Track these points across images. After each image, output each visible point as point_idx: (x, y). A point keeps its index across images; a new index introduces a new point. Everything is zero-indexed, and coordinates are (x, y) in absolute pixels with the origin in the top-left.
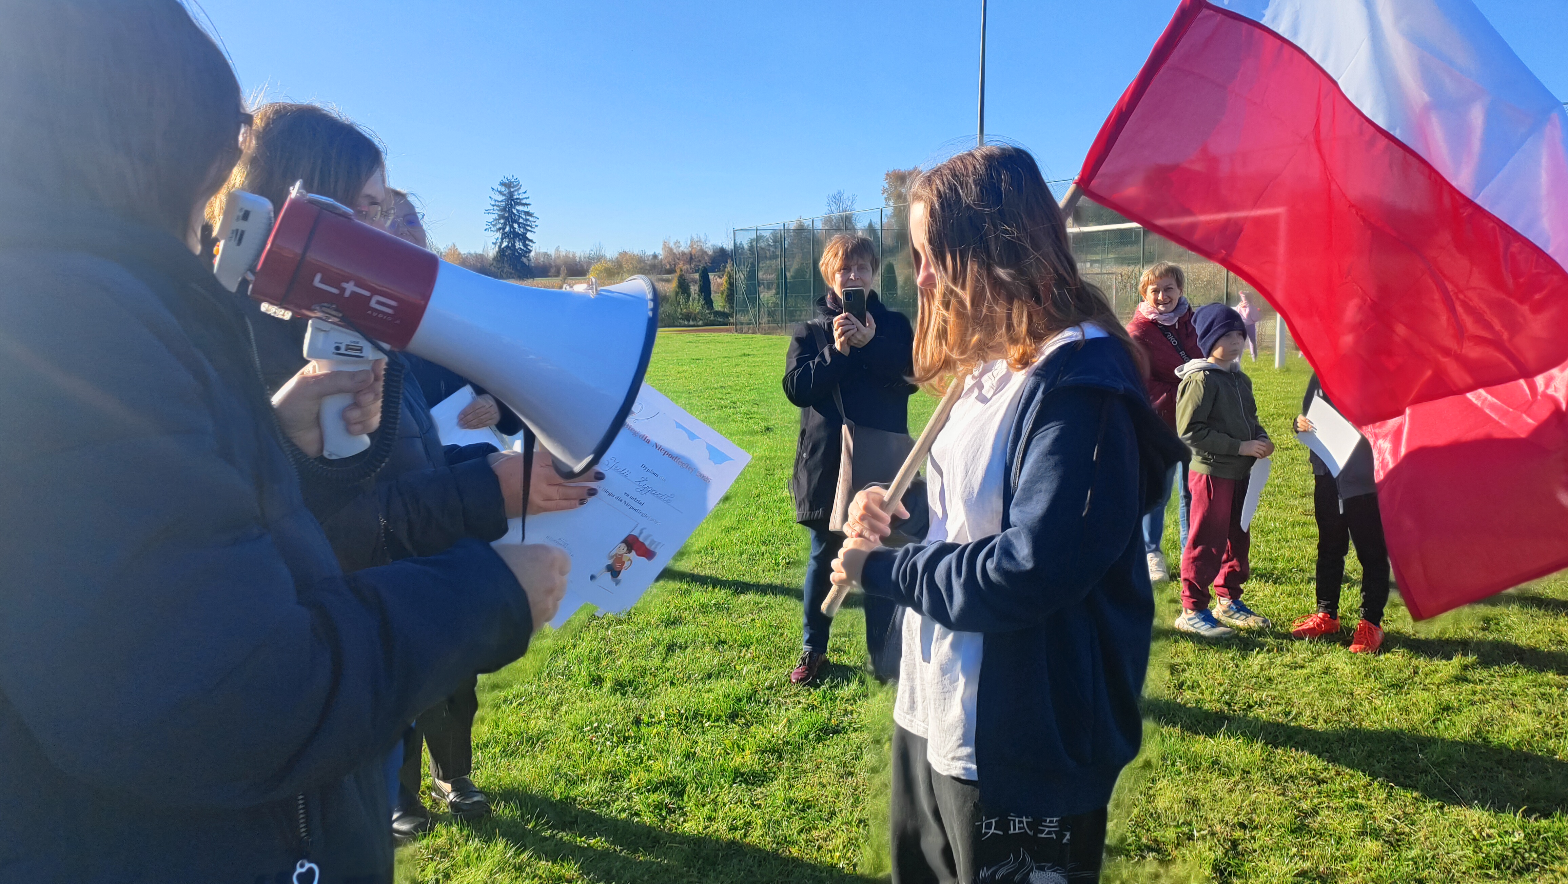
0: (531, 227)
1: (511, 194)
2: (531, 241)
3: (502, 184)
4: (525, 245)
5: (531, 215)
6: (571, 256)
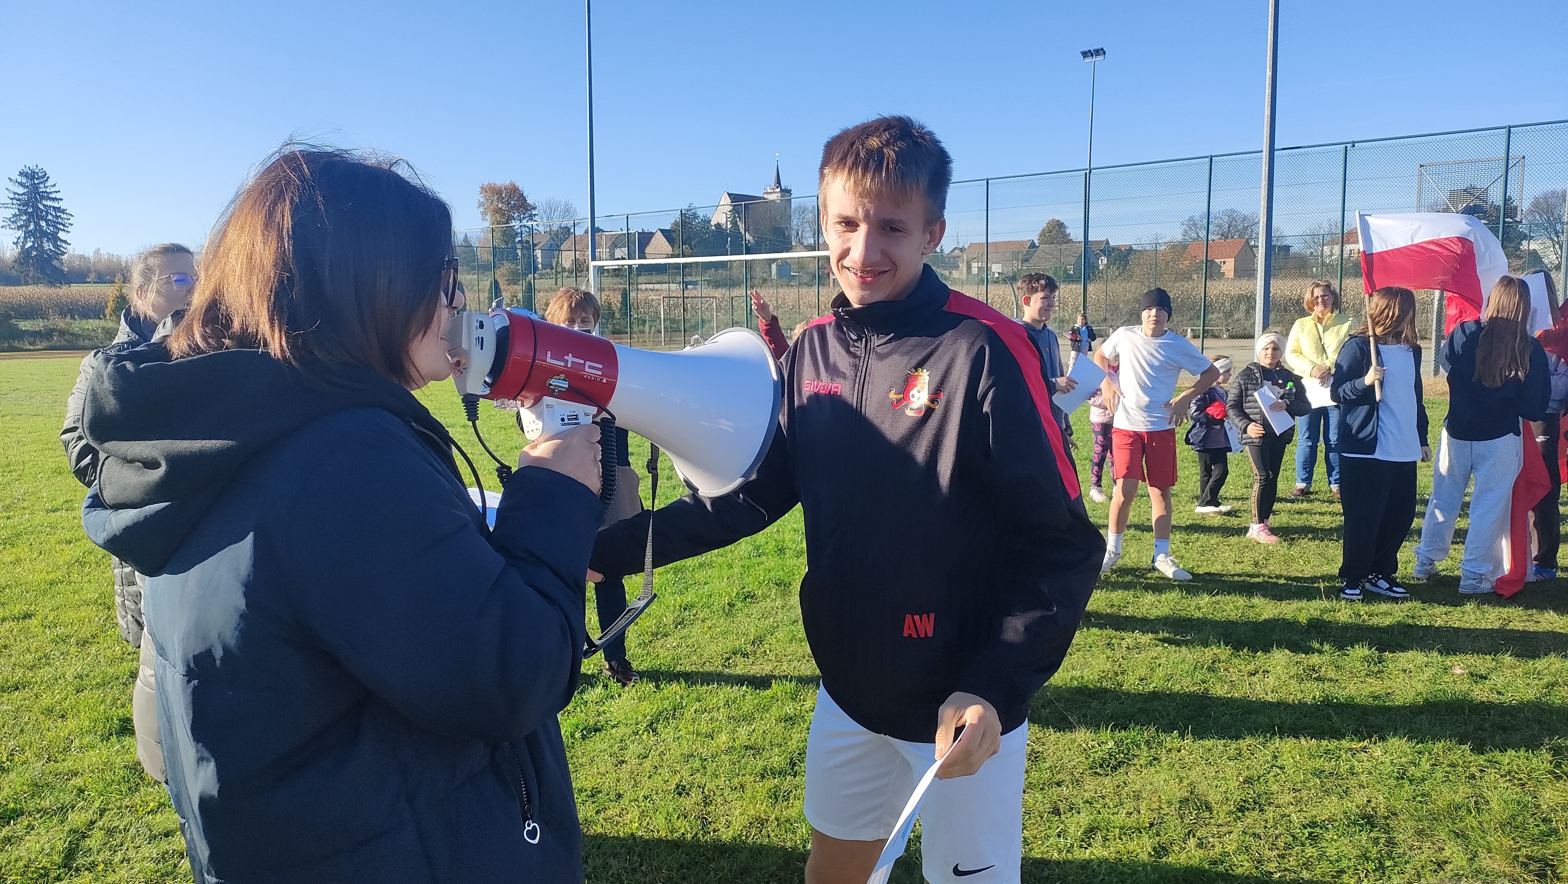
0: (64, 225)
1: (35, 187)
2: (65, 242)
3: (21, 174)
4: (57, 246)
5: (63, 211)
6: (115, 260)
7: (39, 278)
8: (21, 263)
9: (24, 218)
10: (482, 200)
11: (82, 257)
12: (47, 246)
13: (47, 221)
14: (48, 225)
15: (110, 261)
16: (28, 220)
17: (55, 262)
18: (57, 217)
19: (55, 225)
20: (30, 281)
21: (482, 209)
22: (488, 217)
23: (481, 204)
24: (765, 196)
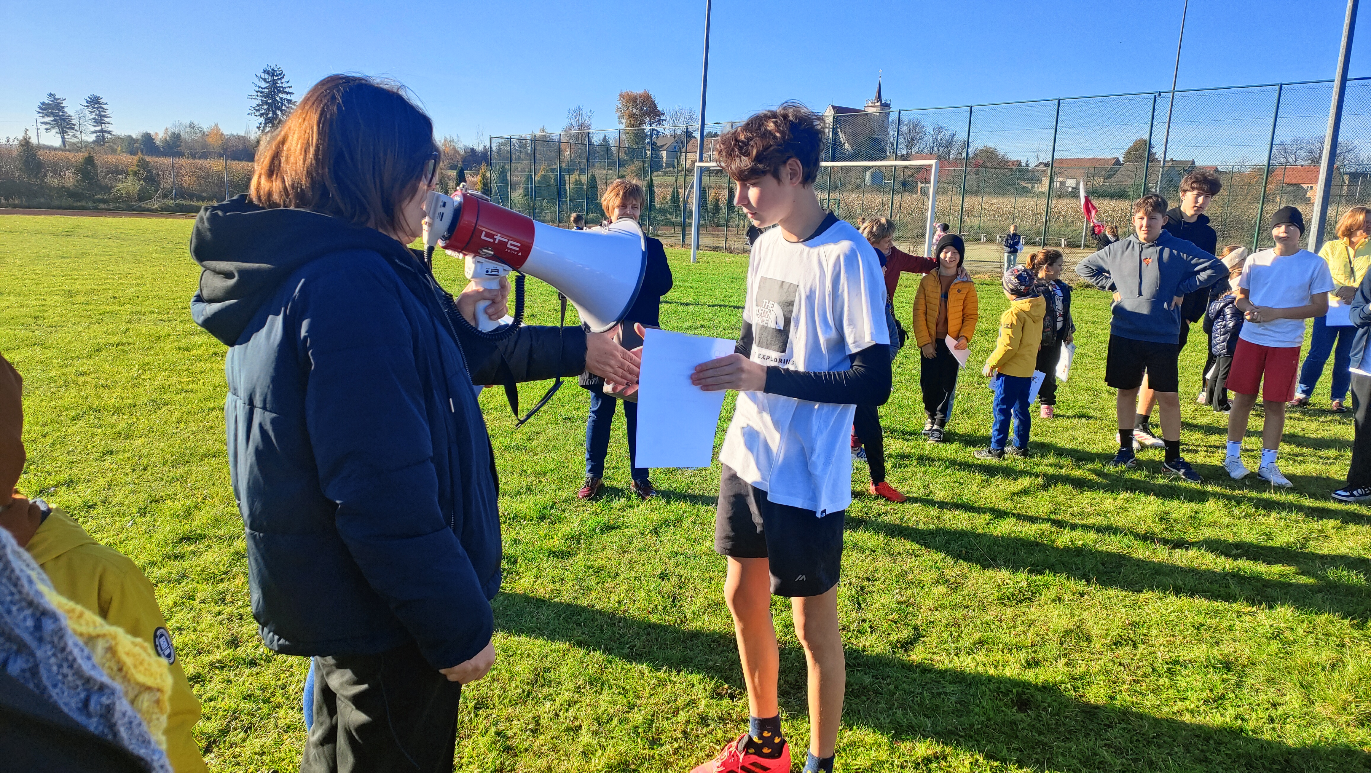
1: (274, 82)
3: (265, 71)
9: (265, 107)
10: (620, 106)
13: (282, 111)
16: (268, 110)
21: (619, 114)
22: (624, 121)
23: (618, 110)
24: (866, 109)
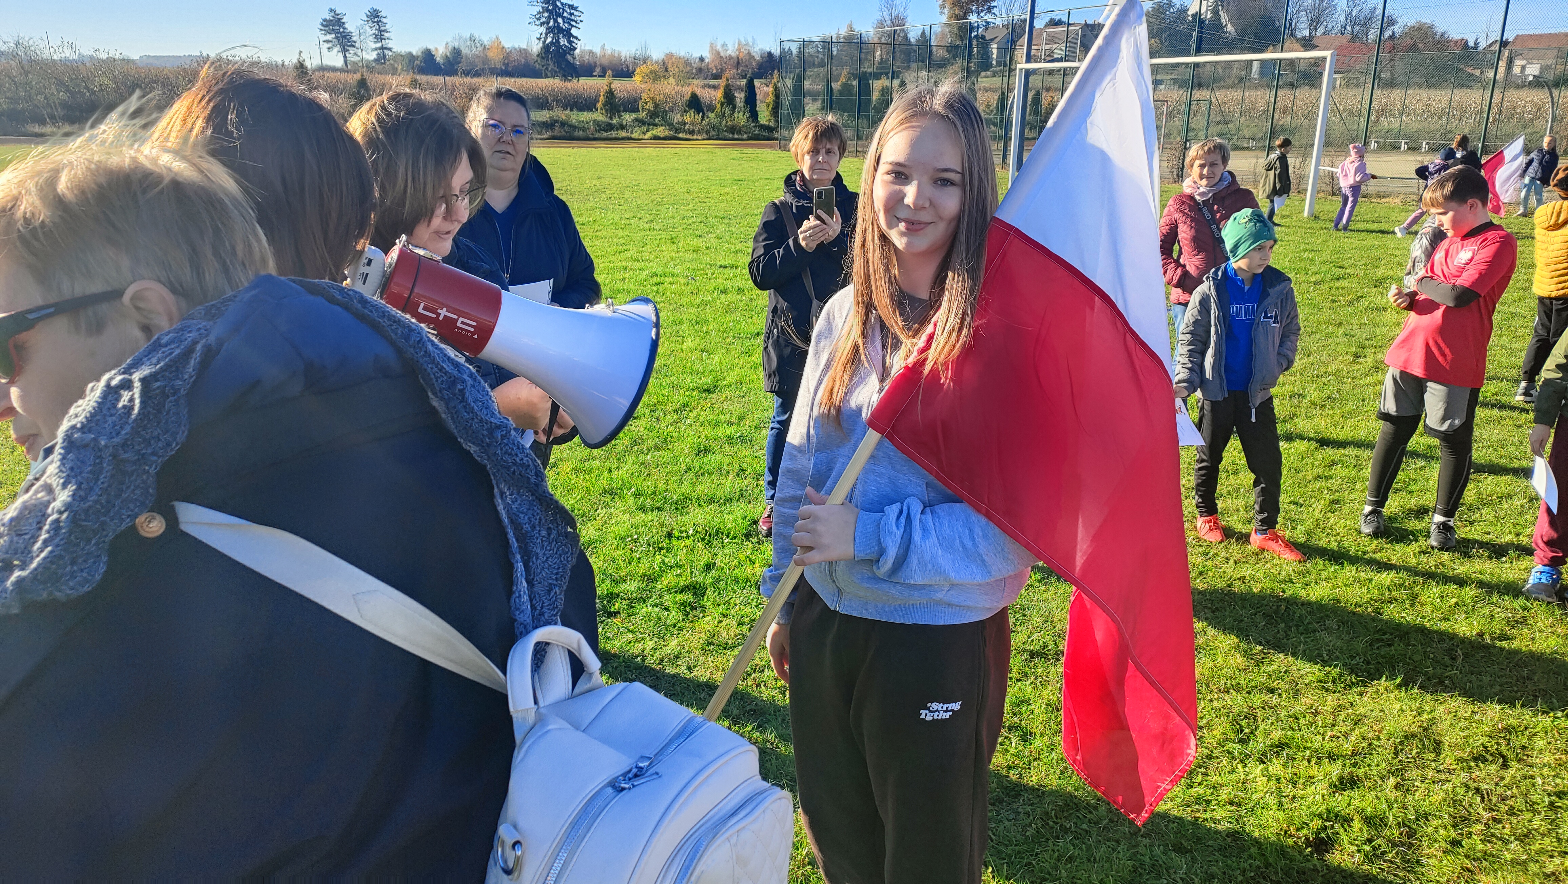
0: (576, 22)
2: (576, 38)
4: (570, 42)
5: (575, 9)
7: (556, 72)
8: (543, 58)
9: (546, 14)
11: (591, 52)
12: (563, 41)
13: (563, 18)
14: (564, 22)
15: (612, 55)
16: (549, 18)
17: (569, 57)
18: (571, 14)
19: (569, 21)
20: (549, 74)
22: (946, 11)
